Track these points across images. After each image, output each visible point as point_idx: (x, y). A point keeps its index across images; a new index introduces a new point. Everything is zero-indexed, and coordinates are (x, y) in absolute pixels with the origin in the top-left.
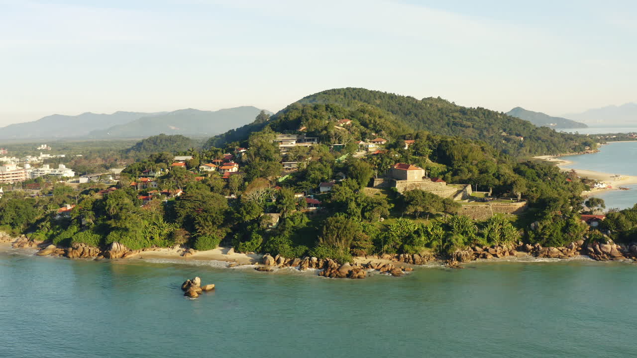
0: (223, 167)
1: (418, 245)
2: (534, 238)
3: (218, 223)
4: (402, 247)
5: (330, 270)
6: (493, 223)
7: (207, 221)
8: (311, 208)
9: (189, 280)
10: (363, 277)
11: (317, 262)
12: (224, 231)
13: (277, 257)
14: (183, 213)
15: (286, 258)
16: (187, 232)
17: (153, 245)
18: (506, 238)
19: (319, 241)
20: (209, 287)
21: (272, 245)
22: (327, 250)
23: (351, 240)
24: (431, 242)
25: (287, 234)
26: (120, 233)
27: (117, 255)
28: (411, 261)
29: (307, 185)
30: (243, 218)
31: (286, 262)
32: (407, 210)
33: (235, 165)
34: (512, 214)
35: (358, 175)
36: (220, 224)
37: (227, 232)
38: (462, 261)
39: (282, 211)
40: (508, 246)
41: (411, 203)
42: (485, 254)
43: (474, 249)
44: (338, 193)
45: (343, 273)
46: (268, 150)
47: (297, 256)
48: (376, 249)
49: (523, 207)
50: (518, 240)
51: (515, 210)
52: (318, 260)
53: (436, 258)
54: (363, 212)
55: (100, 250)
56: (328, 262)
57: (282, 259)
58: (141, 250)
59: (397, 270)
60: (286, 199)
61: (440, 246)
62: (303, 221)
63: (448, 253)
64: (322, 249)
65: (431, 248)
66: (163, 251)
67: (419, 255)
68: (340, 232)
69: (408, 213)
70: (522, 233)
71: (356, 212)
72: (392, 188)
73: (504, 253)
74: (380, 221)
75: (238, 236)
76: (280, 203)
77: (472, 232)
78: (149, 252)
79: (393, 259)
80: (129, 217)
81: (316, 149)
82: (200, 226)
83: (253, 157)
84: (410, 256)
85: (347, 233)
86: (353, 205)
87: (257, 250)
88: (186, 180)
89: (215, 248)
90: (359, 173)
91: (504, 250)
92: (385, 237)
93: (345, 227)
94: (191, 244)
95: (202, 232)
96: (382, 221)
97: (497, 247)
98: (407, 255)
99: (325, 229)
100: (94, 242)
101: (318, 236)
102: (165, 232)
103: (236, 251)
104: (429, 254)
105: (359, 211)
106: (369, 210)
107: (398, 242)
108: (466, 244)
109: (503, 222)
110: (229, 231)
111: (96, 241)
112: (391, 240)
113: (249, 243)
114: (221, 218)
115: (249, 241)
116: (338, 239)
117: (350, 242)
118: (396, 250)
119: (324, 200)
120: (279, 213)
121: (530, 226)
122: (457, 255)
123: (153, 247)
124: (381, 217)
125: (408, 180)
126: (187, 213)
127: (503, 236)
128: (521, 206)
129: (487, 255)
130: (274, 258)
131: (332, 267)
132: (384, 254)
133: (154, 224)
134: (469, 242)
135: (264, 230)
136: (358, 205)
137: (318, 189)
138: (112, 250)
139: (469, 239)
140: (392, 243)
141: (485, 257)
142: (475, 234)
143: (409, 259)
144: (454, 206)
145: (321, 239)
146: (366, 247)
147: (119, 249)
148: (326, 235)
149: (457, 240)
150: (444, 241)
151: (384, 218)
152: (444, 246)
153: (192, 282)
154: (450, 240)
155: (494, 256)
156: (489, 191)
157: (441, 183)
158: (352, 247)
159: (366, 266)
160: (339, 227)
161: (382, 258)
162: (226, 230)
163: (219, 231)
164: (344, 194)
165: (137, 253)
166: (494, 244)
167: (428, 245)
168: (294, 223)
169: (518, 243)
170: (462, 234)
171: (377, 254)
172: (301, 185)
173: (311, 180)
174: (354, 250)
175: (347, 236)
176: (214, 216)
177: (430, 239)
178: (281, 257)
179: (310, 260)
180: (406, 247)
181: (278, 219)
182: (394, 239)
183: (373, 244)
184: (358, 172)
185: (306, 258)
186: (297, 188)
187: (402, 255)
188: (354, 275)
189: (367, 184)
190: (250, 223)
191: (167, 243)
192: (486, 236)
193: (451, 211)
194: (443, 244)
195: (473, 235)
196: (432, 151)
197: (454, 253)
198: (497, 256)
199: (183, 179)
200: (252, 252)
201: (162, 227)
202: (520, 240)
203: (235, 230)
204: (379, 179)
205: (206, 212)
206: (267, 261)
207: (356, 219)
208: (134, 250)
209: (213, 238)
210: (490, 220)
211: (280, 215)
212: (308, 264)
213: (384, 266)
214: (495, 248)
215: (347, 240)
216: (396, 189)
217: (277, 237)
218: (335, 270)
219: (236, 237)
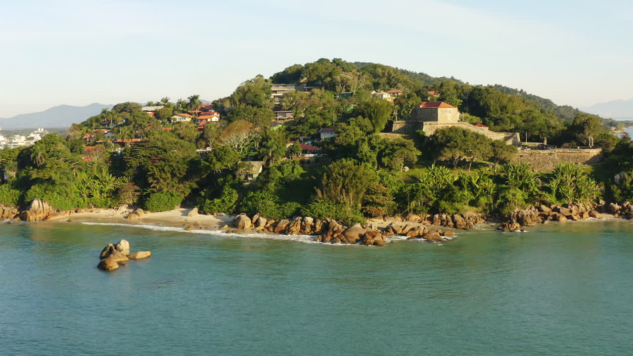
0: (201, 117)
1: (461, 201)
2: (621, 195)
3: (178, 175)
4: (437, 203)
5: (332, 233)
6: (562, 174)
7: (164, 172)
8: (307, 155)
9: (111, 245)
10: (382, 243)
11: (313, 224)
12: (188, 186)
13: (256, 217)
14: (134, 163)
15: (269, 218)
16: (137, 188)
17: (91, 205)
18: (583, 195)
19: (315, 194)
20: (141, 255)
21: (250, 203)
22: (328, 208)
23: (363, 193)
24: (478, 199)
25: (272, 186)
26: (44, 187)
27: (38, 216)
28: (451, 223)
29: (303, 130)
30: (212, 166)
31: (269, 225)
32: (441, 155)
33: (216, 114)
34: (584, 164)
35: (372, 114)
36: (182, 176)
37: (191, 188)
38: (525, 224)
39: (266, 158)
40: (585, 205)
41: (448, 144)
42: (555, 215)
43: (540, 210)
44: (344, 134)
45: (352, 238)
46: (256, 95)
47: (284, 216)
48: (398, 208)
49: (598, 155)
50: (597, 198)
51: (588, 159)
52: (315, 221)
53: (486, 220)
54: (379, 157)
55: (18, 210)
56: (328, 223)
57: (263, 221)
58: (73, 211)
59: (433, 234)
60: (273, 140)
61: (490, 205)
62: (295, 170)
63: (504, 212)
64: (320, 206)
65: (477, 206)
66: (104, 212)
67: (462, 216)
68: (347, 181)
69: (443, 159)
70: (603, 188)
71: (370, 157)
72: (418, 131)
73: (581, 215)
74: (403, 171)
75: (205, 192)
76: (264, 146)
77: (534, 185)
78: (84, 213)
79: (424, 222)
80: (57, 164)
81: (317, 95)
82: (154, 179)
83: (238, 103)
84: (449, 218)
85: (357, 182)
86: (365, 148)
87: (230, 210)
88: (149, 128)
89: (174, 209)
90: (374, 112)
91: (580, 211)
92: (412, 190)
93: (354, 175)
94: (141, 203)
95: (158, 187)
96: (406, 171)
97: (572, 206)
98: (444, 216)
99: (325, 177)
100: (11, 201)
101: (315, 188)
102: (108, 188)
103: (201, 211)
104: (475, 215)
105: (374, 156)
106: (389, 155)
107: (431, 197)
108: (526, 201)
109: (576, 173)
110: (195, 186)
111: (14, 199)
112: (421, 194)
113: (219, 200)
114: (184, 168)
115: (219, 198)
116: (344, 190)
117: (361, 196)
118: (429, 209)
119: (326, 146)
120: (262, 161)
121: (613, 179)
122: (517, 215)
123: (91, 208)
124: (404, 166)
125: (438, 122)
126: (140, 163)
127: (578, 192)
128: (596, 154)
129: (559, 217)
130: (252, 220)
131: (334, 230)
132: (410, 214)
133: (96, 178)
134: (531, 199)
135: (240, 183)
136: (373, 148)
137: (318, 136)
138: (31, 209)
139: (531, 195)
140: (423, 199)
141: (555, 218)
142: (538, 188)
143: (448, 222)
144: (507, 151)
145: (319, 192)
146: (385, 203)
147: (41, 208)
148: (327, 185)
149: (514, 195)
150: (496, 197)
151: (410, 168)
152: (496, 205)
153: (116, 248)
154: (505, 196)
155: (568, 219)
156: (543, 141)
157: (482, 128)
158: (365, 203)
159: (386, 230)
160: (345, 174)
161: (407, 220)
162: (189, 185)
163: (181, 186)
164: (353, 136)
165: (67, 215)
166: (566, 202)
167: (473, 203)
168: (283, 174)
169: (598, 202)
170: (521, 188)
171: (400, 214)
172: (295, 130)
173: (309, 125)
174: (368, 208)
175: (357, 187)
176: (174, 165)
177: (475, 195)
178: (261, 218)
179: (302, 220)
180: (443, 204)
181: (261, 169)
182: (425, 192)
183: (394, 200)
184: (372, 110)
185: (297, 218)
186: (289, 133)
187: (437, 216)
188: (368, 241)
189: (383, 127)
190: (222, 174)
191: (110, 202)
192: (554, 190)
193: (503, 157)
194: (495, 202)
195: (536, 190)
196: (462, 101)
197: (513, 213)
198: (572, 219)
199: (145, 127)
200: (223, 214)
201: (105, 182)
202: (600, 197)
203: (202, 185)
204: (400, 122)
205: (164, 161)
206: (240, 224)
207: (370, 165)
208: (62, 210)
209: (172, 195)
210: (559, 169)
211: (263, 162)
212: (299, 227)
213: (413, 229)
214: (570, 207)
215: (357, 193)
216: (423, 132)
217: (258, 192)
218: (339, 234)
219: (203, 194)
